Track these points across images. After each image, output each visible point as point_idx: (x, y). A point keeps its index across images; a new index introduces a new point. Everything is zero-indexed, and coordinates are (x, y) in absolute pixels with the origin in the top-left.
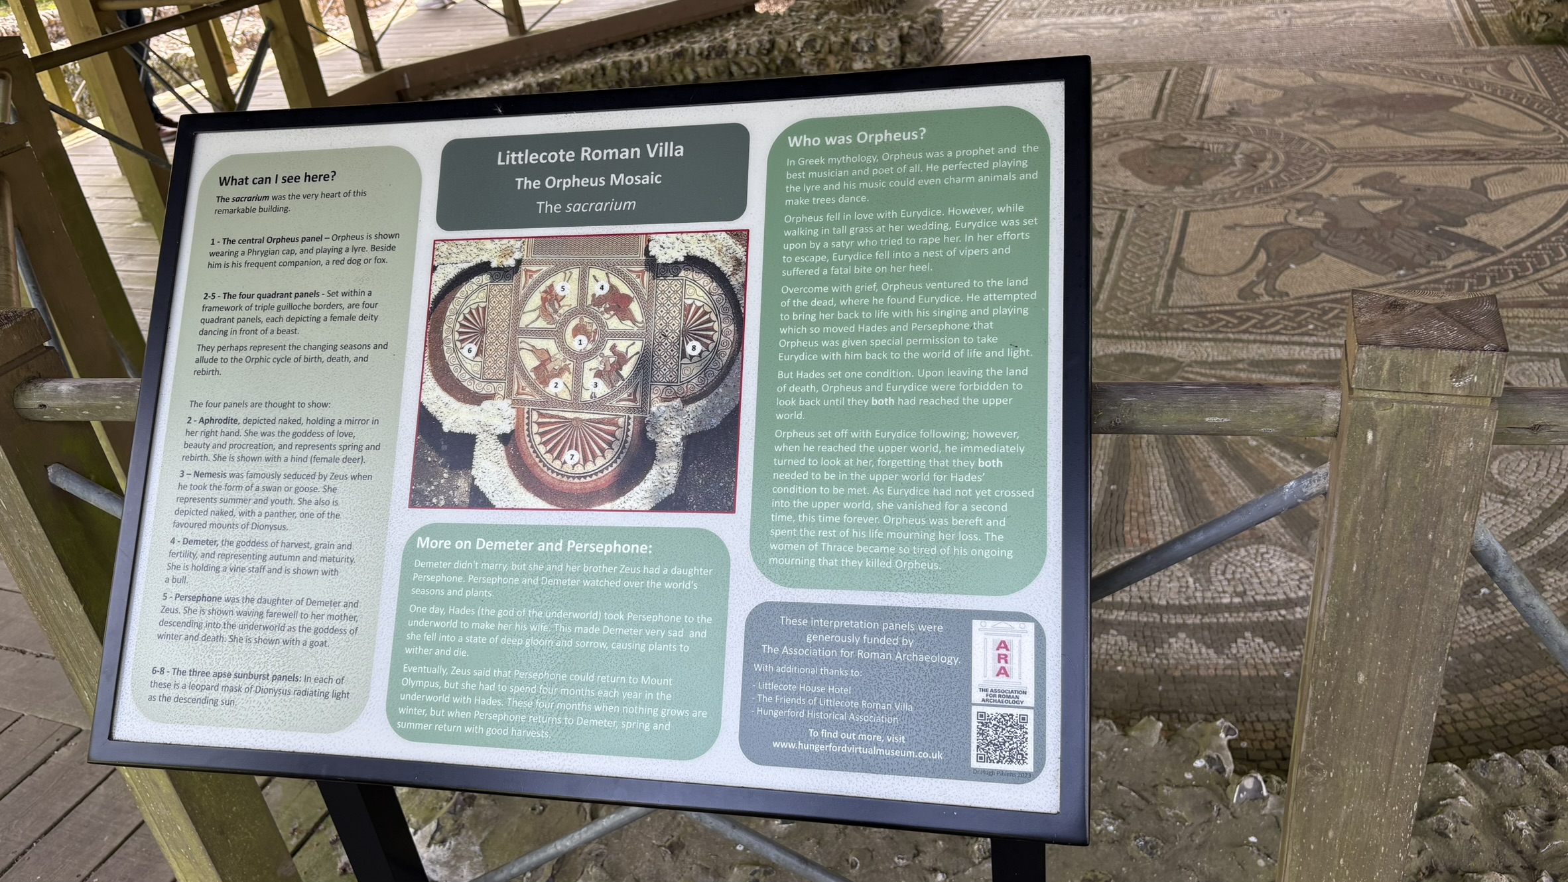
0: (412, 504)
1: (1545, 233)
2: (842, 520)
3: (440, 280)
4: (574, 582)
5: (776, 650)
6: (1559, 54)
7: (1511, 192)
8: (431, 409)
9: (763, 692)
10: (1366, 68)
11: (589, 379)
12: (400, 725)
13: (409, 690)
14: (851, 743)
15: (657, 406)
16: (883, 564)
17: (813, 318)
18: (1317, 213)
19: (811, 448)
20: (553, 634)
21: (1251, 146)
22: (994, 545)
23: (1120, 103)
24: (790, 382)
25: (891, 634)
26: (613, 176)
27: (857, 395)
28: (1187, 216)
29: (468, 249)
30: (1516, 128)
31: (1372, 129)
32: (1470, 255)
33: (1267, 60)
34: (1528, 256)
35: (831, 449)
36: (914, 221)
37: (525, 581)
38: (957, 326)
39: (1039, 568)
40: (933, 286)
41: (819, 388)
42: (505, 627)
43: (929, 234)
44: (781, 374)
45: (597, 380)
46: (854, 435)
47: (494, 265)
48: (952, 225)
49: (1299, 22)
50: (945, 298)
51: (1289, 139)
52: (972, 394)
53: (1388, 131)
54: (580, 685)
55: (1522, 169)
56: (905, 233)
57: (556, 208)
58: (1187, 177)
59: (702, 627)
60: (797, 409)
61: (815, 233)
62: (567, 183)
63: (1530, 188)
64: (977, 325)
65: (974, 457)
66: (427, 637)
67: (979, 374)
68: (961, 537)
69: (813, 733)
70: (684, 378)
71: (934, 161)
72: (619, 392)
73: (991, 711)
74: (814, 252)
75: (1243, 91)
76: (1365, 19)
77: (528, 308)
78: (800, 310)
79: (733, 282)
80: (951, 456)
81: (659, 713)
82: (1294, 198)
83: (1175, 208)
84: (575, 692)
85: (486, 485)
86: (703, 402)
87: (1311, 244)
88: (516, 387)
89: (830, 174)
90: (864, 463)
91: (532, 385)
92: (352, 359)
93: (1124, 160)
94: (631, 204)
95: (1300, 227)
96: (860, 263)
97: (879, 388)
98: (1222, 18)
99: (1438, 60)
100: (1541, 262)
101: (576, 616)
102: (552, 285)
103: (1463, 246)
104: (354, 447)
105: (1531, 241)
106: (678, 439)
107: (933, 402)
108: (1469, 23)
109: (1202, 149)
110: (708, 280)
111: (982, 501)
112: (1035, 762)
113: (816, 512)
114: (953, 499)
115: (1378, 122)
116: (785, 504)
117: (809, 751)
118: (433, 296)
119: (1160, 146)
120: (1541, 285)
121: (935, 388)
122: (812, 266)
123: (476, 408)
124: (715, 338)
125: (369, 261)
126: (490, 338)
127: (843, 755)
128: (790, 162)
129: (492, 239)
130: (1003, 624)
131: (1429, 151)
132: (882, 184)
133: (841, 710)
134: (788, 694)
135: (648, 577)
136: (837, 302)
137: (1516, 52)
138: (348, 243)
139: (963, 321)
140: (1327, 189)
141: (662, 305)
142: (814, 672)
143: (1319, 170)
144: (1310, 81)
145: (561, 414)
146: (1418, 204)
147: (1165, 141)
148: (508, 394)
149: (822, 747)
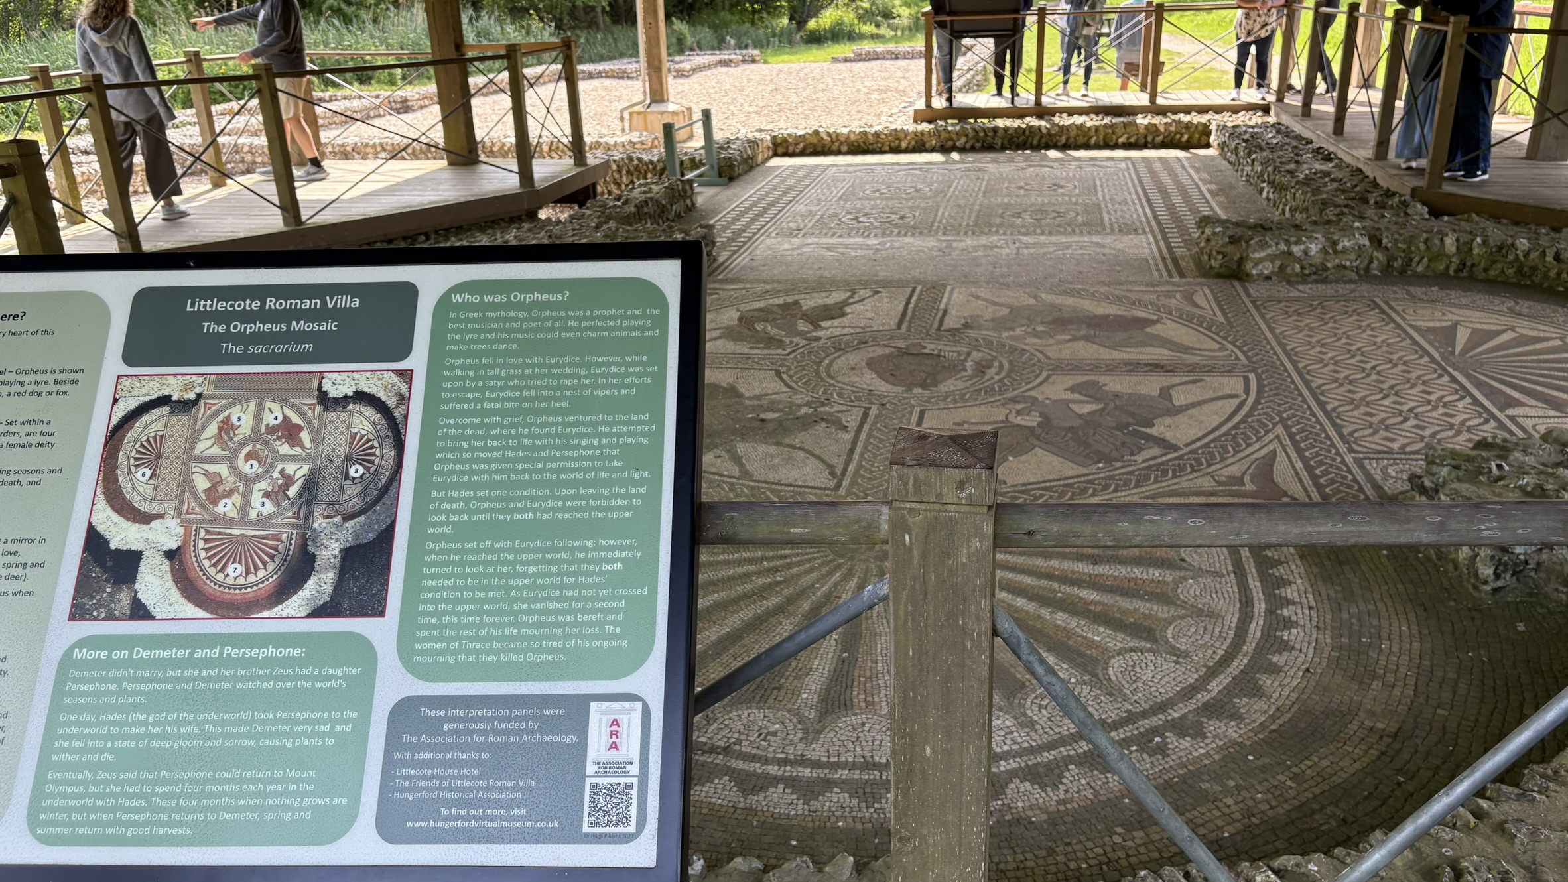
0: (72, 618)
1: (1217, 434)
2: (481, 620)
3: (120, 411)
4: (227, 686)
5: (414, 739)
6: (1233, 287)
7: (1192, 399)
8: (100, 528)
9: (401, 777)
10: (1079, 293)
11: (257, 499)
12: (39, 831)
13: (53, 796)
14: (477, 818)
15: (319, 523)
16: (516, 658)
17: (466, 445)
18: (1033, 413)
19: (458, 558)
20: (203, 735)
21: (980, 355)
22: (613, 636)
23: (870, 315)
24: (442, 500)
25: (519, 719)
26: (294, 323)
27: (501, 511)
28: (922, 413)
29: (151, 384)
30: (1197, 346)
31: (1081, 343)
32: (1156, 451)
33: (997, 282)
34: (1203, 453)
35: (475, 558)
36: (557, 366)
37: (179, 687)
38: (590, 452)
39: (648, 654)
40: (571, 419)
41: (467, 505)
42: (156, 730)
43: (568, 376)
44: (434, 493)
45: (264, 500)
46: (497, 545)
47: (175, 398)
48: (588, 370)
49: (1025, 251)
50: (580, 429)
51: (1013, 350)
52: (599, 509)
53: (1095, 346)
54: (226, 781)
55: (1201, 380)
56: (549, 376)
57: (239, 349)
58: (925, 381)
59: (347, 722)
60: (447, 523)
61: (471, 374)
62: (250, 328)
63: (1206, 396)
64: (607, 451)
65: (598, 562)
66: (75, 744)
67: (606, 492)
68: (585, 631)
69: (444, 812)
70: (346, 497)
71: (575, 318)
72: (285, 510)
73: (602, 781)
74: (470, 390)
75: (976, 308)
76: (1080, 252)
77: (203, 437)
78: (454, 438)
79: (396, 414)
80: (579, 562)
81: (301, 803)
82: (1015, 400)
83: (913, 406)
84: (220, 788)
85: (146, 597)
86: (362, 519)
87: (1027, 440)
88: (185, 508)
89: (487, 326)
90: (504, 570)
91: (202, 506)
92: (24, 482)
93: (871, 364)
94: (309, 347)
95: (1018, 425)
96: (510, 399)
97: (521, 505)
98: (962, 245)
99: (1136, 288)
100: (1213, 457)
101: (227, 716)
102: (229, 417)
103: (1151, 444)
104: (17, 566)
105: (1206, 440)
106: (336, 552)
107: (567, 516)
108: (1164, 259)
109: (939, 356)
110: (374, 412)
111: (605, 599)
112: (638, 824)
113: (458, 614)
114: (580, 598)
115: (1087, 338)
116: (432, 608)
117: (439, 828)
118: (112, 425)
119: (903, 353)
120: (1213, 477)
121: (569, 504)
122: (468, 401)
123: (145, 527)
124: (376, 462)
125: (51, 393)
126: (165, 462)
127: (471, 830)
128: (453, 315)
129: (175, 375)
130: (616, 705)
131: (1127, 364)
132: (531, 335)
133: (471, 790)
134: (424, 778)
135: (300, 678)
136: (488, 431)
137: (1200, 284)
138: (32, 377)
139: (595, 448)
140: (1042, 393)
141: (330, 433)
142: (448, 756)
143: (1037, 377)
144: (1032, 301)
145: (228, 531)
146: (1116, 407)
147: (907, 349)
148: (178, 513)
149: (452, 824)
